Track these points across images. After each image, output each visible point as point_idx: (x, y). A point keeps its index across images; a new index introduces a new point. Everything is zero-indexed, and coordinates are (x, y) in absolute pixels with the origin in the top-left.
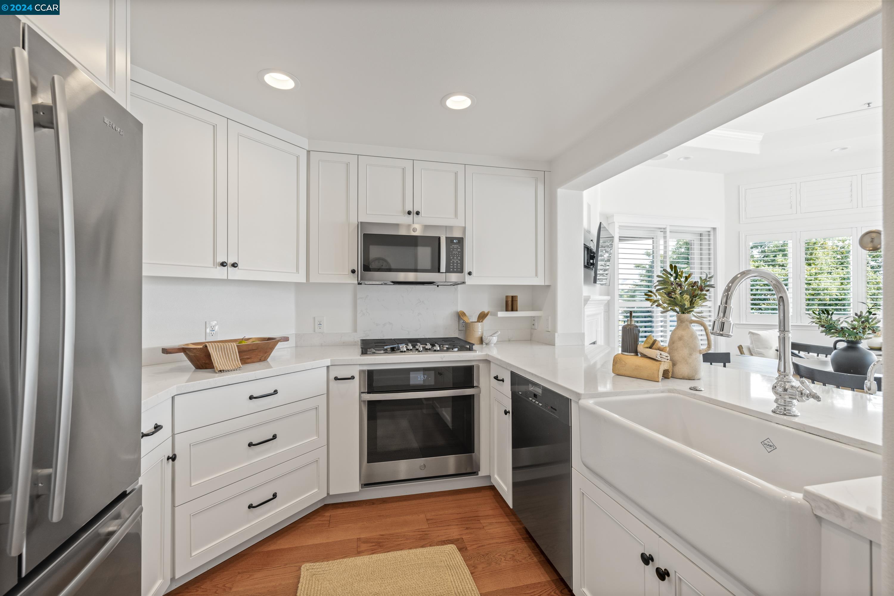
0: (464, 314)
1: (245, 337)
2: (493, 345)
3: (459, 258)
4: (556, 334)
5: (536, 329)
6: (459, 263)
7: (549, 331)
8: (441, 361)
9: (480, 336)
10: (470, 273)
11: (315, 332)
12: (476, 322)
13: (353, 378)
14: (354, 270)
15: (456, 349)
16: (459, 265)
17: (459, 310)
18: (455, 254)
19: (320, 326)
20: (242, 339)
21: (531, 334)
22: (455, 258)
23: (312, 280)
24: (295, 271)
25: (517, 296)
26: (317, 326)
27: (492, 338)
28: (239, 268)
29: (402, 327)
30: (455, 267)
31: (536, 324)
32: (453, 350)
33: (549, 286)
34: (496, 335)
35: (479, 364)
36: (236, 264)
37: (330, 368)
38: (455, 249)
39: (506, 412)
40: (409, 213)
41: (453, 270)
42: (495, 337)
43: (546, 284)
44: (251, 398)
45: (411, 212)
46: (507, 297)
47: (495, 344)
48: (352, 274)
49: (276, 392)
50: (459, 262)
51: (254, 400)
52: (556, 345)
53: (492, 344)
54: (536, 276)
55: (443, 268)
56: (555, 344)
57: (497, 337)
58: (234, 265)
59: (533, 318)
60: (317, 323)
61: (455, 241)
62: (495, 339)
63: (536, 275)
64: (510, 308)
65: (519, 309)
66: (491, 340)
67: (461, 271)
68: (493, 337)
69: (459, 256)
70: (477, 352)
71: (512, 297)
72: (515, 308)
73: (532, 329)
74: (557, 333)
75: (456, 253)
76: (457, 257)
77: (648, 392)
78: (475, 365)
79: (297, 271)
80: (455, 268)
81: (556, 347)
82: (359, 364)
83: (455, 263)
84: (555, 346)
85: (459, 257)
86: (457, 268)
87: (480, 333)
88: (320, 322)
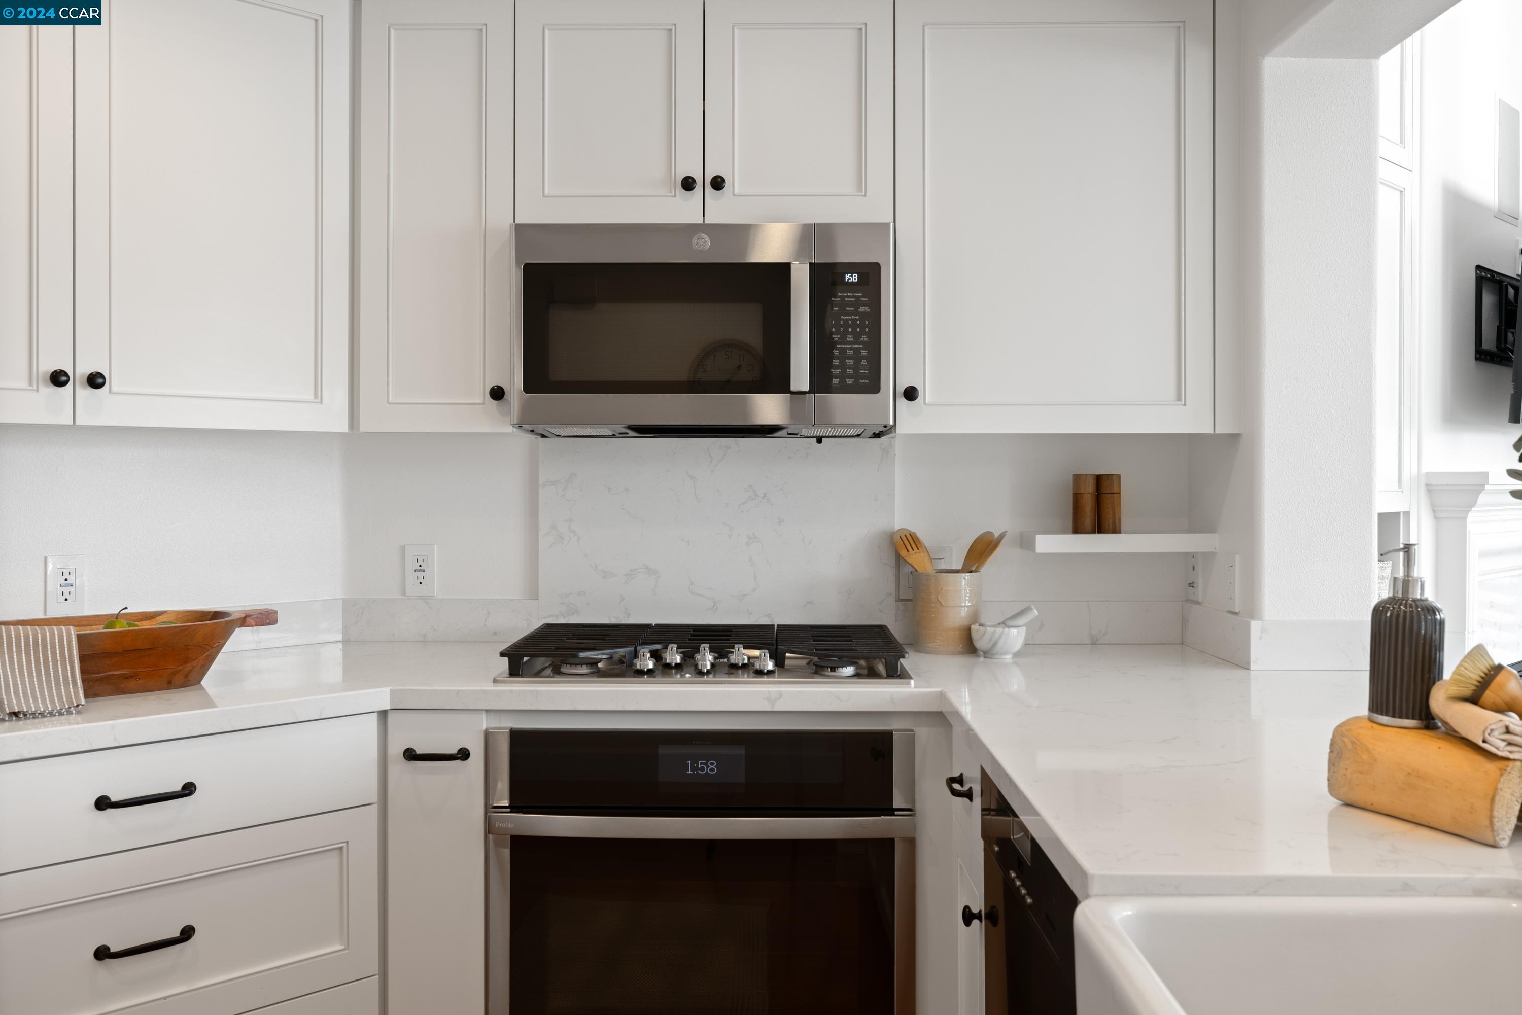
0: (911, 541)
1: (126, 608)
2: (1008, 658)
3: (864, 338)
4: (1255, 625)
5: (1197, 603)
6: (864, 357)
7: (1237, 610)
8: (769, 709)
9: (965, 623)
10: (911, 394)
11: (404, 594)
12: (957, 571)
13: (464, 754)
14: (499, 387)
15: (849, 670)
16: (864, 362)
17: (897, 527)
18: (850, 326)
19: (421, 574)
20: (117, 616)
21: (1184, 621)
22: (850, 338)
23: (365, 426)
24: (311, 397)
25: (1119, 476)
26: (410, 575)
27: (1002, 633)
28: (115, 388)
29: (692, 584)
30: (850, 371)
31: (1200, 582)
32: (833, 673)
33: (1234, 438)
34: (1022, 621)
35: (914, 729)
36: (102, 376)
37: (391, 717)
38: (850, 304)
39: (968, 917)
40: (688, 184)
41: (842, 381)
42: (1014, 631)
43: (1217, 431)
44: (103, 804)
45: (694, 181)
46: (1077, 478)
47: (1017, 655)
48: (495, 402)
49: (188, 789)
50: (864, 353)
51: (110, 811)
52: (1253, 666)
53: (1005, 653)
54: (1179, 399)
55: (800, 377)
56: (1249, 663)
57: (1023, 629)
58: (95, 381)
59: (1190, 561)
60: (411, 566)
61: (847, 277)
62: (1015, 637)
63: (1179, 396)
64: (1088, 519)
65: (1125, 523)
66: (1000, 637)
67: (873, 385)
68: (1006, 629)
69: (862, 333)
70: (909, 683)
71: (1099, 479)
72: (1108, 522)
73: (1187, 600)
74: (1260, 618)
75: (854, 321)
76: (857, 336)
77: (1407, 888)
78: (897, 730)
79: (316, 396)
80: (850, 377)
81: (1252, 674)
82: (487, 711)
83: (850, 357)
84: (1248, 669)
85: (865, 333)
86: (857, 376)
87: (964, 612)
88: (420, 562)
